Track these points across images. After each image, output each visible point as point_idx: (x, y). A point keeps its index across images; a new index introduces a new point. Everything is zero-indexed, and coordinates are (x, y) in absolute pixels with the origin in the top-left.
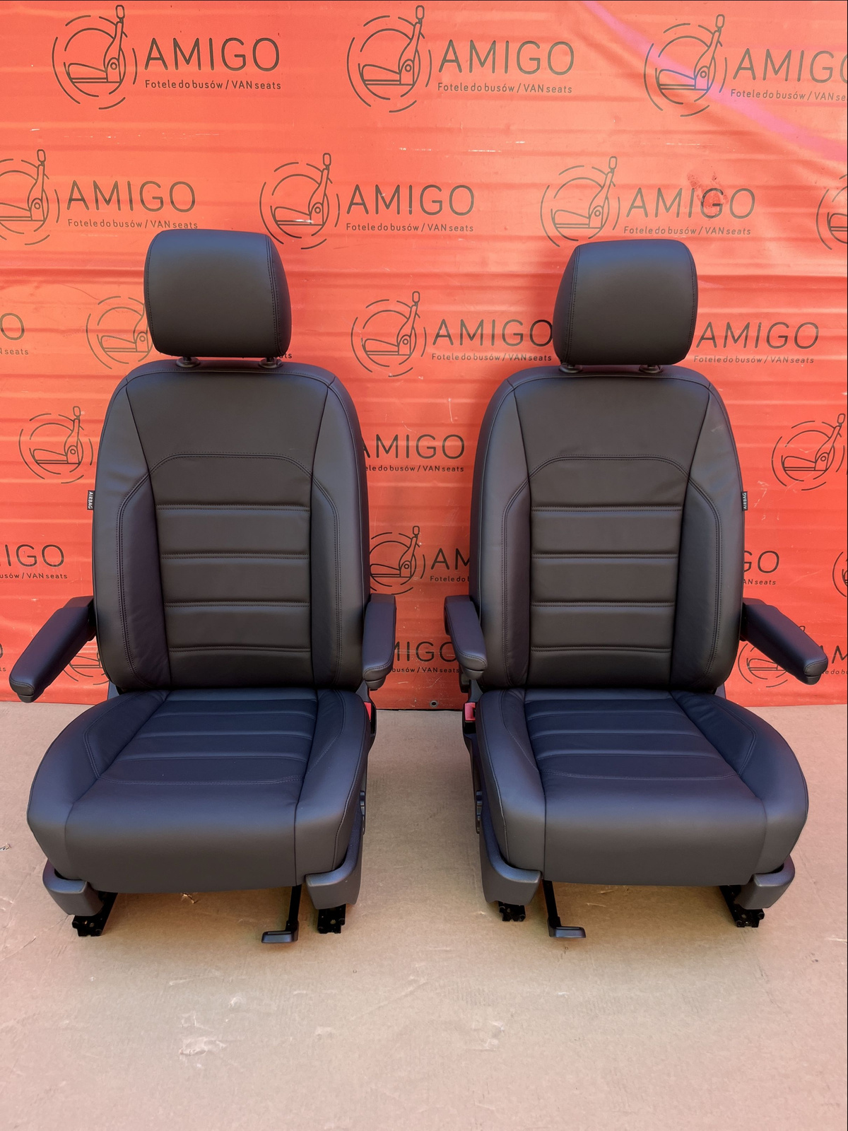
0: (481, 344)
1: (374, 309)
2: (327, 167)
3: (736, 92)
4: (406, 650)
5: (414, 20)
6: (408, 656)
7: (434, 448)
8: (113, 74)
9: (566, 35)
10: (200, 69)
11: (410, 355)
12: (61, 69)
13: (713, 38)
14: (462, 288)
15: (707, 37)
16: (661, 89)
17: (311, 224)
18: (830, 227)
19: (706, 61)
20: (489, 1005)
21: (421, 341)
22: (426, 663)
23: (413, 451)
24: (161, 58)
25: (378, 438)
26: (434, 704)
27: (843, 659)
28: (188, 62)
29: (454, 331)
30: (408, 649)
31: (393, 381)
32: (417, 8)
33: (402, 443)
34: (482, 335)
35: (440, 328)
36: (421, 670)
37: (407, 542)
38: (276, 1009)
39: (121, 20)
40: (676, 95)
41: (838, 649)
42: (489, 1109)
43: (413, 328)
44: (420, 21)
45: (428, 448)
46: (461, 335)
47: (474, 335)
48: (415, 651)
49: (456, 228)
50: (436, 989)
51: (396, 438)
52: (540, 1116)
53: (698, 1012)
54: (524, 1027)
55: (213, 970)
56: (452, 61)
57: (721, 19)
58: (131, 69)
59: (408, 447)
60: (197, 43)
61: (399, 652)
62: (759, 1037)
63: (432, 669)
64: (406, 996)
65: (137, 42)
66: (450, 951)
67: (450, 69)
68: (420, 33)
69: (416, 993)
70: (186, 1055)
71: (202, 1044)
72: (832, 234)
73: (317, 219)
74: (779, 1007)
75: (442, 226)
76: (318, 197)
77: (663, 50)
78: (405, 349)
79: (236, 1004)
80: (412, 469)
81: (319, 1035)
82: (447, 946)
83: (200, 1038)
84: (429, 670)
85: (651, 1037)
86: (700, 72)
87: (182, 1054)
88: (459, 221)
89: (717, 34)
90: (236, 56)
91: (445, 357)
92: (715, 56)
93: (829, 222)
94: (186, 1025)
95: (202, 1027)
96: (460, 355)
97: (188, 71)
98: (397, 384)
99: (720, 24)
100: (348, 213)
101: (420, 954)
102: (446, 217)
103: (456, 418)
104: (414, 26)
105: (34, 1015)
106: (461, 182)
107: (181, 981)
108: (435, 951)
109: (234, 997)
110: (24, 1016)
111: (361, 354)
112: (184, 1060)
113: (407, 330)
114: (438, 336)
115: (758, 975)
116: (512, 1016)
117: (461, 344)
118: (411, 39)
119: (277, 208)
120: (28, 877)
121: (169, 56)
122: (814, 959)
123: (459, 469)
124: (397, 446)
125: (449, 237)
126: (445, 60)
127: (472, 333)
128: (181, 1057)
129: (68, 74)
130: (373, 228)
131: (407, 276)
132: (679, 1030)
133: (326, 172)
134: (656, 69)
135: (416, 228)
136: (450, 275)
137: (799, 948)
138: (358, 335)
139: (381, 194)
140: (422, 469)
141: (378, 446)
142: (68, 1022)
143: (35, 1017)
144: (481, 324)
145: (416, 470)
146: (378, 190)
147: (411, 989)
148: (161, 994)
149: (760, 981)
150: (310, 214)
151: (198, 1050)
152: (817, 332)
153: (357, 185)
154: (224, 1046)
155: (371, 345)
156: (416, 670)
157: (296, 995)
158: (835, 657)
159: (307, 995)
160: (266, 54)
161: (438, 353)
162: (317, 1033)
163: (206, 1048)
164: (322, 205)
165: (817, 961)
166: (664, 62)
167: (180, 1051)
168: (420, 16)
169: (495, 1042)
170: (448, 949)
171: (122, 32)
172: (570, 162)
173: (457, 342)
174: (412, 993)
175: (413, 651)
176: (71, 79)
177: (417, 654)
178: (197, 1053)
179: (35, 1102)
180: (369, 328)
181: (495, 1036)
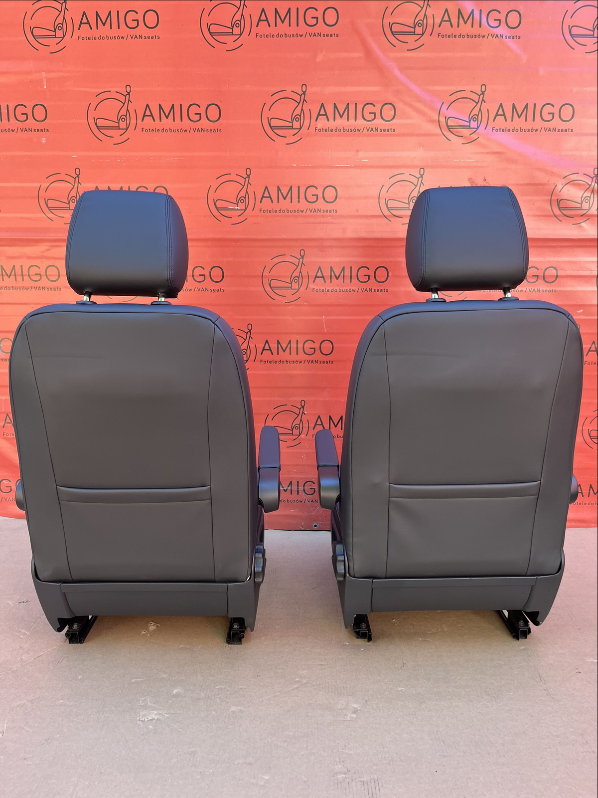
0: (344, 282)
1: (276, 260)
2: (248, 176)
3: (495, 129)
4: (296, 487)
5: (301, 93)
6: (298, 491)
7: (314, 349)
8: (123, 125)
9: (391, 99)
10: (174, 121)
11: (299, 289)
12: (91, 121)
13: (479, 98)
14: (331, 247)
15: (476, 98)
16: (449, 129)
17: (238, 209)
18: (559, 208)
19: (476, 111)
20: (350, 695)
21: (305, 281)
22: (310, 496)
23: (301, 350)
24: (152, 115)
25: (278, 342)
26: (315, 526)
27: (595, 494)
28: (167, 117)
29: (327, 273)
30: (298, 486)
31: (289, 305)
32: (302, 86)
33: (294, 345)
34: (344, 276)
35: (318, 272)
36: (307, 502)
37: (297, 411)
38: (203, 696)
39: (129, 93)
40: (458, 132)
41: (591, 486)
42: (349, 753)
43: (300, 272)
44: (304, 93)
45: (310, 348)
46: (331, 276)
47: (339, 276)
48: (302, 488)
49: (327, 211)
50: (314, 686)
51: (290, 342)
52: (384, 757)
53: (496, 700)
54: (374, 708)
55: (162, 674)
56: (323, 115)
57: (484, 87)
58: (133, 121)
59: (297, 348)
60: (173, 106)
61: (291, 488)
62: (539, 714)
63: (314, 501)
64: (293, 690)
65: (137, 105)
66: (324, 665)
67: (322, 119)
68: (304, 100)
69: (300, 688)
70: (142, 721)
71: (153, 715)
72: (561, 212)
73: (241, 206)
74: (552, 698)
75: (318, 209)
76: (243, 194)
77: (449, 106)
78: (295, 286)
79: (177, 693)
80: (300, 362)
81: (233, 711)
82: (322, 661)
83: (152, 712)
84: (312, 501)
85: (462, 713)
86: (472, 118)
87: (139, 720)
88: (329, 207)
89: (482, 96)
90: (196, 114)
91: (321, 290)
92: (481, 109)
93: (558, 205)
94: (143, 704)
95: (153, 705)
96: (330, 289)
97: (167, 123)
98: (290, 307)
99: (483, 90)
100: (261, 202)
101: (303, 667)
102: (321, 204)
103: (328, 329)
104: (301, 96)
105: (40, 697)
106: (329, 184)
107: (140, 680)
108: (314, 665)
109: (175, 689)
110: (33, 698)
111: (268, 289)
112: (140, 723)
113: (297, 274)
114: (316, 277)
115: (538, 679)
116: (366, 701)
117: (331, 282)
118: (299, 103)
119: (217, 200)
120: (39, 619)
121: (156, 113)
122: (577, 671)
123: (331, 362)
124: (290, 347)
125: (323, 216)
126: (319, 115)
127: (337, 275)
128: (138, 722)
129: (96, 124)
130: (276, 211)
131: (296, 240)
132: (482, 710)
133: (247, 179)
134: (446, 117)
135: (302, 211)
136: (323, 239)
137: (567, 665)
138: (266, 277)
139: (281, 191)
140: (306, 362)
141: (278, 347)
142: (62, 701)
143: (40, 699)
144: (343, 269)
145: (303, 363)
146: (279, 189)
147: (296, 686)
148: (126, 686)
149: (539, 683)
150: (237, 204)
151: (150, 718)
152: (557, 273)
153: (266, 186)
154: (168, 716)
155: (274, 283)
156: (303, 501)
157: (217, 688)
158: (589, 493)
159: (225, 688)
160: (213, 113)
161: (316, 288)
162: (231, 710)
163: (156, 718)
164: (245, 198)
165: (580, 672)
166: (450, 113)
167: (138, 718)
168: (304, 90)
169: (354, 716)
170: (322, 663)
171: (129, 100)
172: (396, 171)
173: (328, 281)
174: (297, 688)
175: (301, 488)
176: (97, 127)
177: (304, 490)
178: (150, 720)
179: (38, 746)
180: (273, 273)
181: (354, 712)
